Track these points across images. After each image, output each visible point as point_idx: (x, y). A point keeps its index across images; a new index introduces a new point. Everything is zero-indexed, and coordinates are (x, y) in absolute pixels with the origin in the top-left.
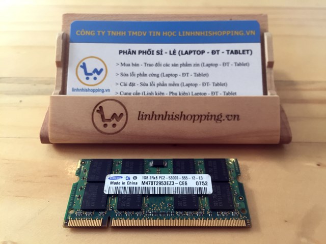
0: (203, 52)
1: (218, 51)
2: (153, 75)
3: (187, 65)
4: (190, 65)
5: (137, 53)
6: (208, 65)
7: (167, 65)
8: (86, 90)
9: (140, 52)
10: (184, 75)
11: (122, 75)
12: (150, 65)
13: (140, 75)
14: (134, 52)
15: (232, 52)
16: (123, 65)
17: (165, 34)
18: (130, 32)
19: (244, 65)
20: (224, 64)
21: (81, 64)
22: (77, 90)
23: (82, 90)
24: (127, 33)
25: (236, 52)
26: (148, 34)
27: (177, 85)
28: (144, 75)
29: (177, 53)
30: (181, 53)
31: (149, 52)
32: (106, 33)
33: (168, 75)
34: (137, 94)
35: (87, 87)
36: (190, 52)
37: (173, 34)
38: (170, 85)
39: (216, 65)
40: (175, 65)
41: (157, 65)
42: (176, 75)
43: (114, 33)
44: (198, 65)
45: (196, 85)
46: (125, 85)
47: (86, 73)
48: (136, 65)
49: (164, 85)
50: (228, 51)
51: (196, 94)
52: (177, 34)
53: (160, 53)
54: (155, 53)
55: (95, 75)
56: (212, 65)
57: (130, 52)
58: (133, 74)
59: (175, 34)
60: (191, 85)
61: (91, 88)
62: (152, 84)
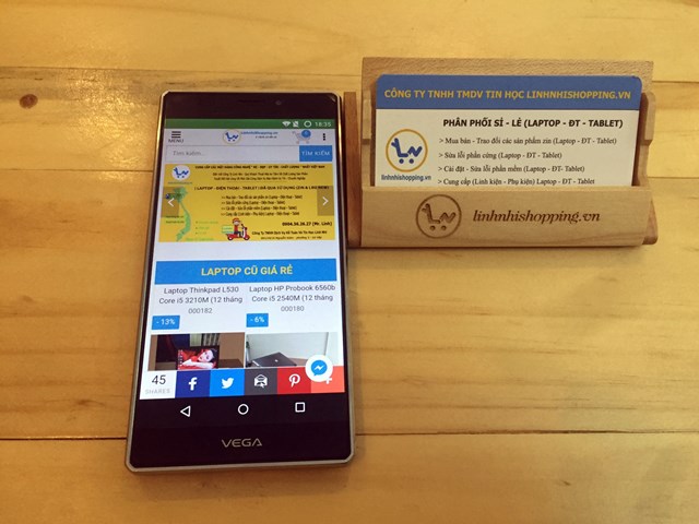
0: (558, 122)
1: (578, 121)
2: (488, 156)
3: (534, 141)
4: (539, 141)
5: (468, 123)
6: (563, 142)
7: (508, 142)
8: (400, 178)
9: (472, 122)
10: (529, 155)
11: (447, 155)
12: (485, 142)
13: (470, 156)
14: (464, 123)
15: (596, 123)
16: (449, 141)
17: (508, 94)
18: (459, 92)
19: (609, 141)
20: (584, 141)
21: (393, 141)
22: (389, 177)
23: (395, 177)
24: (456, 94)
25: (602, 123)
26: (485, 94)
27: (519, 169)
28: (477, 156)
29: (523, 123)
30: (528, 124)
31: (485, 123)
32: (427, 94)
33: (508, 156)
34: (467, 182)
35: (401, 174)
36: (541, 122)
37: (519, 95)
38: (510, 169)
39: (573, 142)
40: (519, 141)
41: (494, 141)
42: (518, 156)
43: (437, 94)
44: (549, 142)
45: (543, 170)
46: (451, 170)
47: (400, 154)
48: (467, 141)
49: (502, 169)
50: (591, 121)
51: (543, 182)
52: (525, 95)
53: (499, 123)
54: (493, 123)
55: (412, 156)
56: (567, 141)
57: (458, 123)
58: (461, 155)
59: (522, 95)
60: (538, 169)
61: (406, 174)
62: (487, 169)
